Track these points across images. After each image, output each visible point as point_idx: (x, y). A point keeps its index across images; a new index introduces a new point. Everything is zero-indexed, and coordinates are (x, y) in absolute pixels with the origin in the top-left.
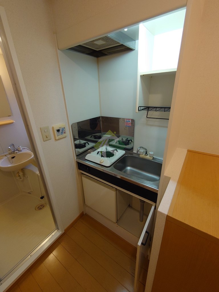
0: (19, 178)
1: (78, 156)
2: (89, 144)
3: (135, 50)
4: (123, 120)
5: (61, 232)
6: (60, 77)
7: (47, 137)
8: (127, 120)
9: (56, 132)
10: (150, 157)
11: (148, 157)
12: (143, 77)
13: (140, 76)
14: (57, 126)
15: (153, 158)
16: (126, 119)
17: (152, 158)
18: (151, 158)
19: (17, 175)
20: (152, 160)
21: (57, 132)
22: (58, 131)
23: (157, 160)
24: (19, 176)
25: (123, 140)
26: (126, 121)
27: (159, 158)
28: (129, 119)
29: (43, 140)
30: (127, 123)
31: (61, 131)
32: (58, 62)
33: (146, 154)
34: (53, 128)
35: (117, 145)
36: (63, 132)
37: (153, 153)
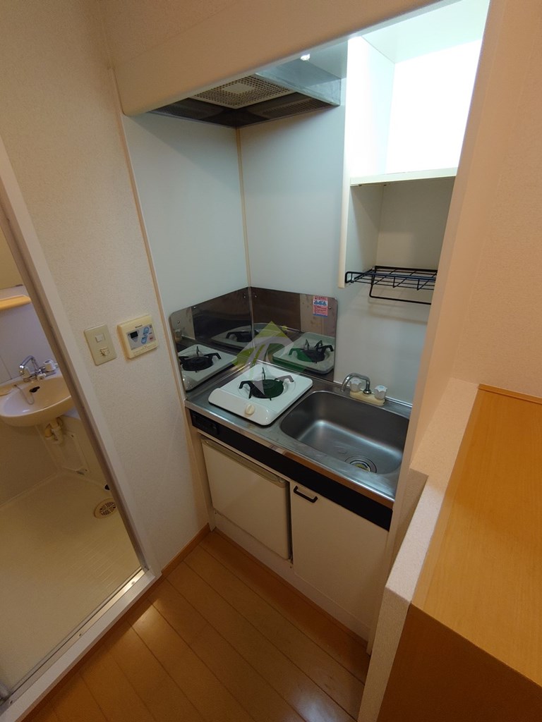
0: (51, 438)
1: (190, 394)
2: (219, 358)
3: (338, 106)
4: (307, 299)
5: (153, 577)
6: (133, 191)
7: (103, 355)
8: (318, 301)
9: (127, 339)
10: (378, 399)
11: (371, 399)
12: (360, 190)
13: (351, 187)
14: (129, 324)
15: (386, 400)
16: (314, 297)
17: (383, 401)
18: (380, 403)
19: (47, 432)
20: (383, 406)
21: (131, 339)
22: (134, 335)
23: (396, 407)
24: (53, 434)
25: (308, 345)
26: (316, 302)
27: (402, 403)
28: (323, 298)
29: (93, 363)
30: (318, 307)
31: (140, 336)
32: (126, 151)
33: (366, 390)
34: (119, 329)
35: (294, 359)
36: (148, 338)
37: (384, 389)
